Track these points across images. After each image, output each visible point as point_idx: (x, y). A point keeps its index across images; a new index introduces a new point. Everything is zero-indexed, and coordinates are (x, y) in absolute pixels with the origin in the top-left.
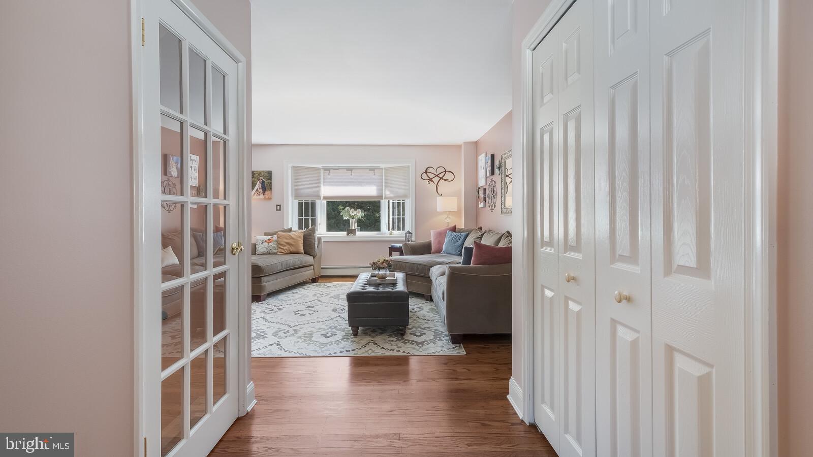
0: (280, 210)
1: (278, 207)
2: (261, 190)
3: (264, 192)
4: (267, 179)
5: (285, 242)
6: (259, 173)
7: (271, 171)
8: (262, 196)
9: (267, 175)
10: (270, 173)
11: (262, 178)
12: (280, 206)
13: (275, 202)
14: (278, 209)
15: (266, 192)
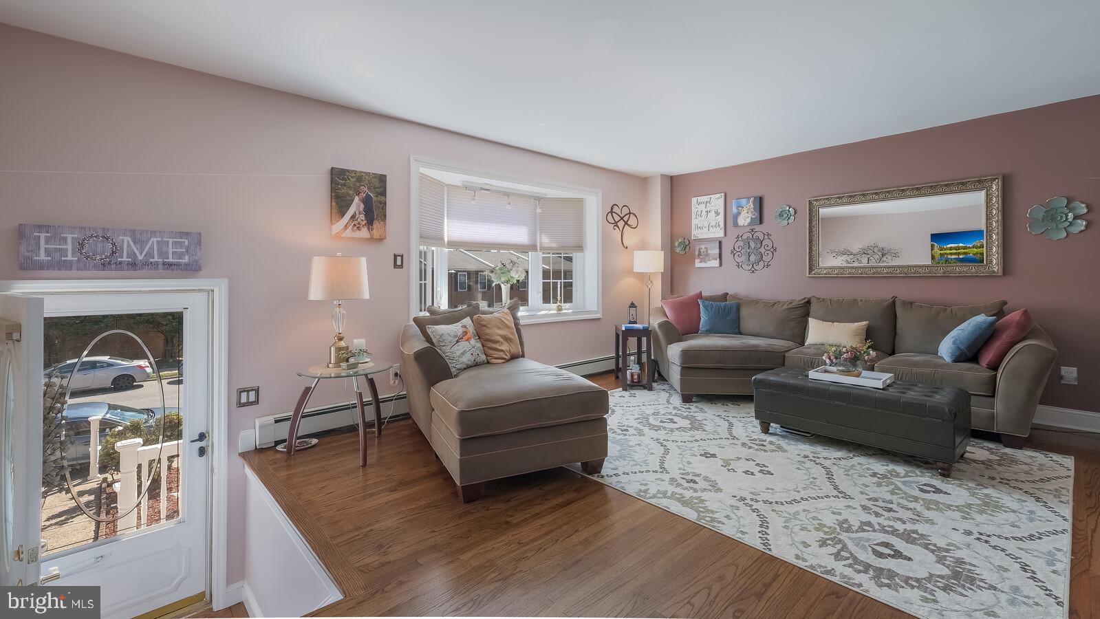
0: (401, 266)
1: (399, 259)
2: (362, 217)
3: (370, 222)
4: (378, 194)
5: (501, 336)
6: (360, 177)
7: (385, 176)
8: (364, 233)
9: (378, 185)
10: (382, 179)
11: (366, 189)
12: (402, 256)
13: (391, 246)
14: (399, 263)
15: (376, 224)
